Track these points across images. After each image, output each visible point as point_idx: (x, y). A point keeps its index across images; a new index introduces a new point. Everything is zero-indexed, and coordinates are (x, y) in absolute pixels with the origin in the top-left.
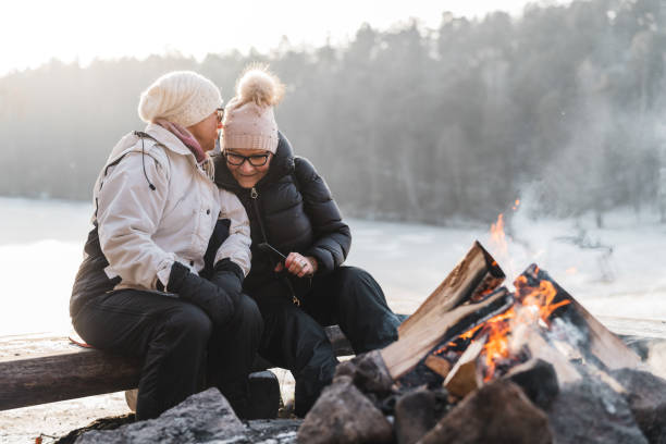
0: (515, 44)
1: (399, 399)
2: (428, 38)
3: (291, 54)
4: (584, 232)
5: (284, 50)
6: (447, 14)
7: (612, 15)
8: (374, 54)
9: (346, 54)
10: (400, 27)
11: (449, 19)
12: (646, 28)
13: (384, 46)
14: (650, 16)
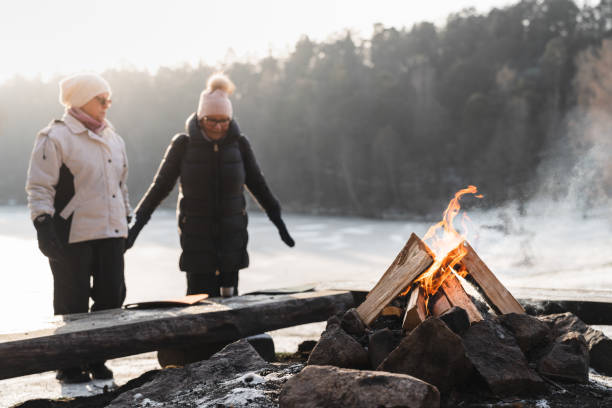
0: (440, 51)
1: (370, 337)
2: (362, 48)
3: (237, 65)
5: (231, 62)
6: (379, 25)
7: (526, 23)
8: (312, 63)
9: (288, 64)
10: (336, 38)
11: (379, 30)
12: (556, 34)
13: (322, 56)
14: (561, 24)
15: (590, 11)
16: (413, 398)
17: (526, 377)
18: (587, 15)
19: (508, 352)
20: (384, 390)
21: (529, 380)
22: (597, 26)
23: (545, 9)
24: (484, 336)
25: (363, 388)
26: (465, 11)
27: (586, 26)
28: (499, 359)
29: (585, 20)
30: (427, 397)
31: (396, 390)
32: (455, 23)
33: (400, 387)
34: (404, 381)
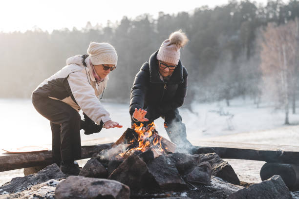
0: (191, 26)
2: (153, 23)
3: (92, 30)
4: (221, 108)
5: (89, 28)
6: (161, 13)
7: (232, 14)
8: (129, 31)
9: (116, 30)
10: (140, 18)
11: (162, 15)
12: (246, 20)
13: (134, 27)
14: (248, 15)
15: (262, 9)
16: (114, 191)
17: (178, 182)
18: (261, 11)
19: (170, 171)
20: (102, 187)
21: (179, 183)
22: (265, 16)
23: (241, 7)
24: (160, 163)
25: (92, 186)
26: (203, 7)
27: (260, 16)
28: (166, 174)
29: (260, 13)
30: (121, 191)
31: (108, 187)
32: (198, 12)
33: (110, 186)
34: (112, 183)
